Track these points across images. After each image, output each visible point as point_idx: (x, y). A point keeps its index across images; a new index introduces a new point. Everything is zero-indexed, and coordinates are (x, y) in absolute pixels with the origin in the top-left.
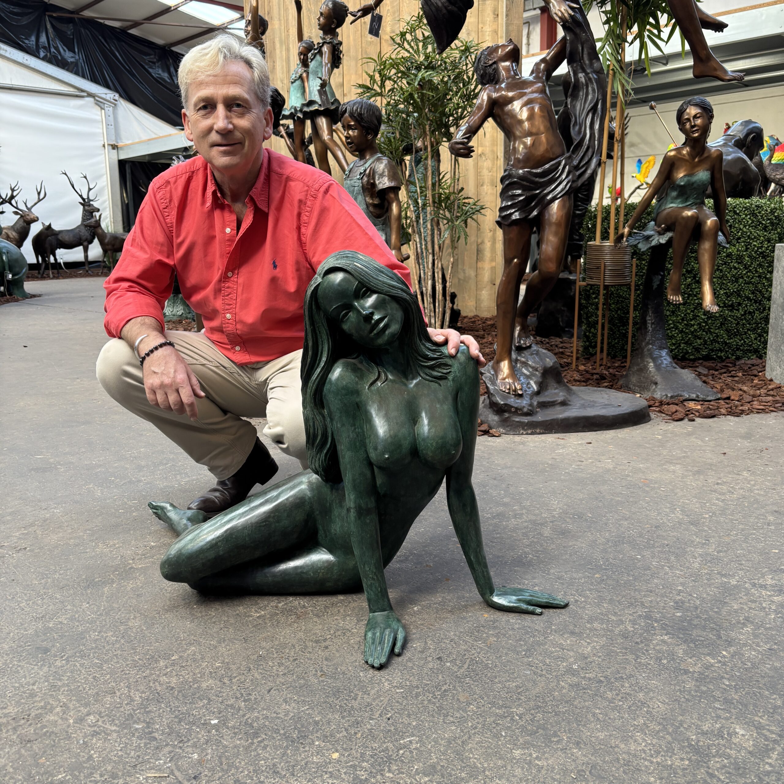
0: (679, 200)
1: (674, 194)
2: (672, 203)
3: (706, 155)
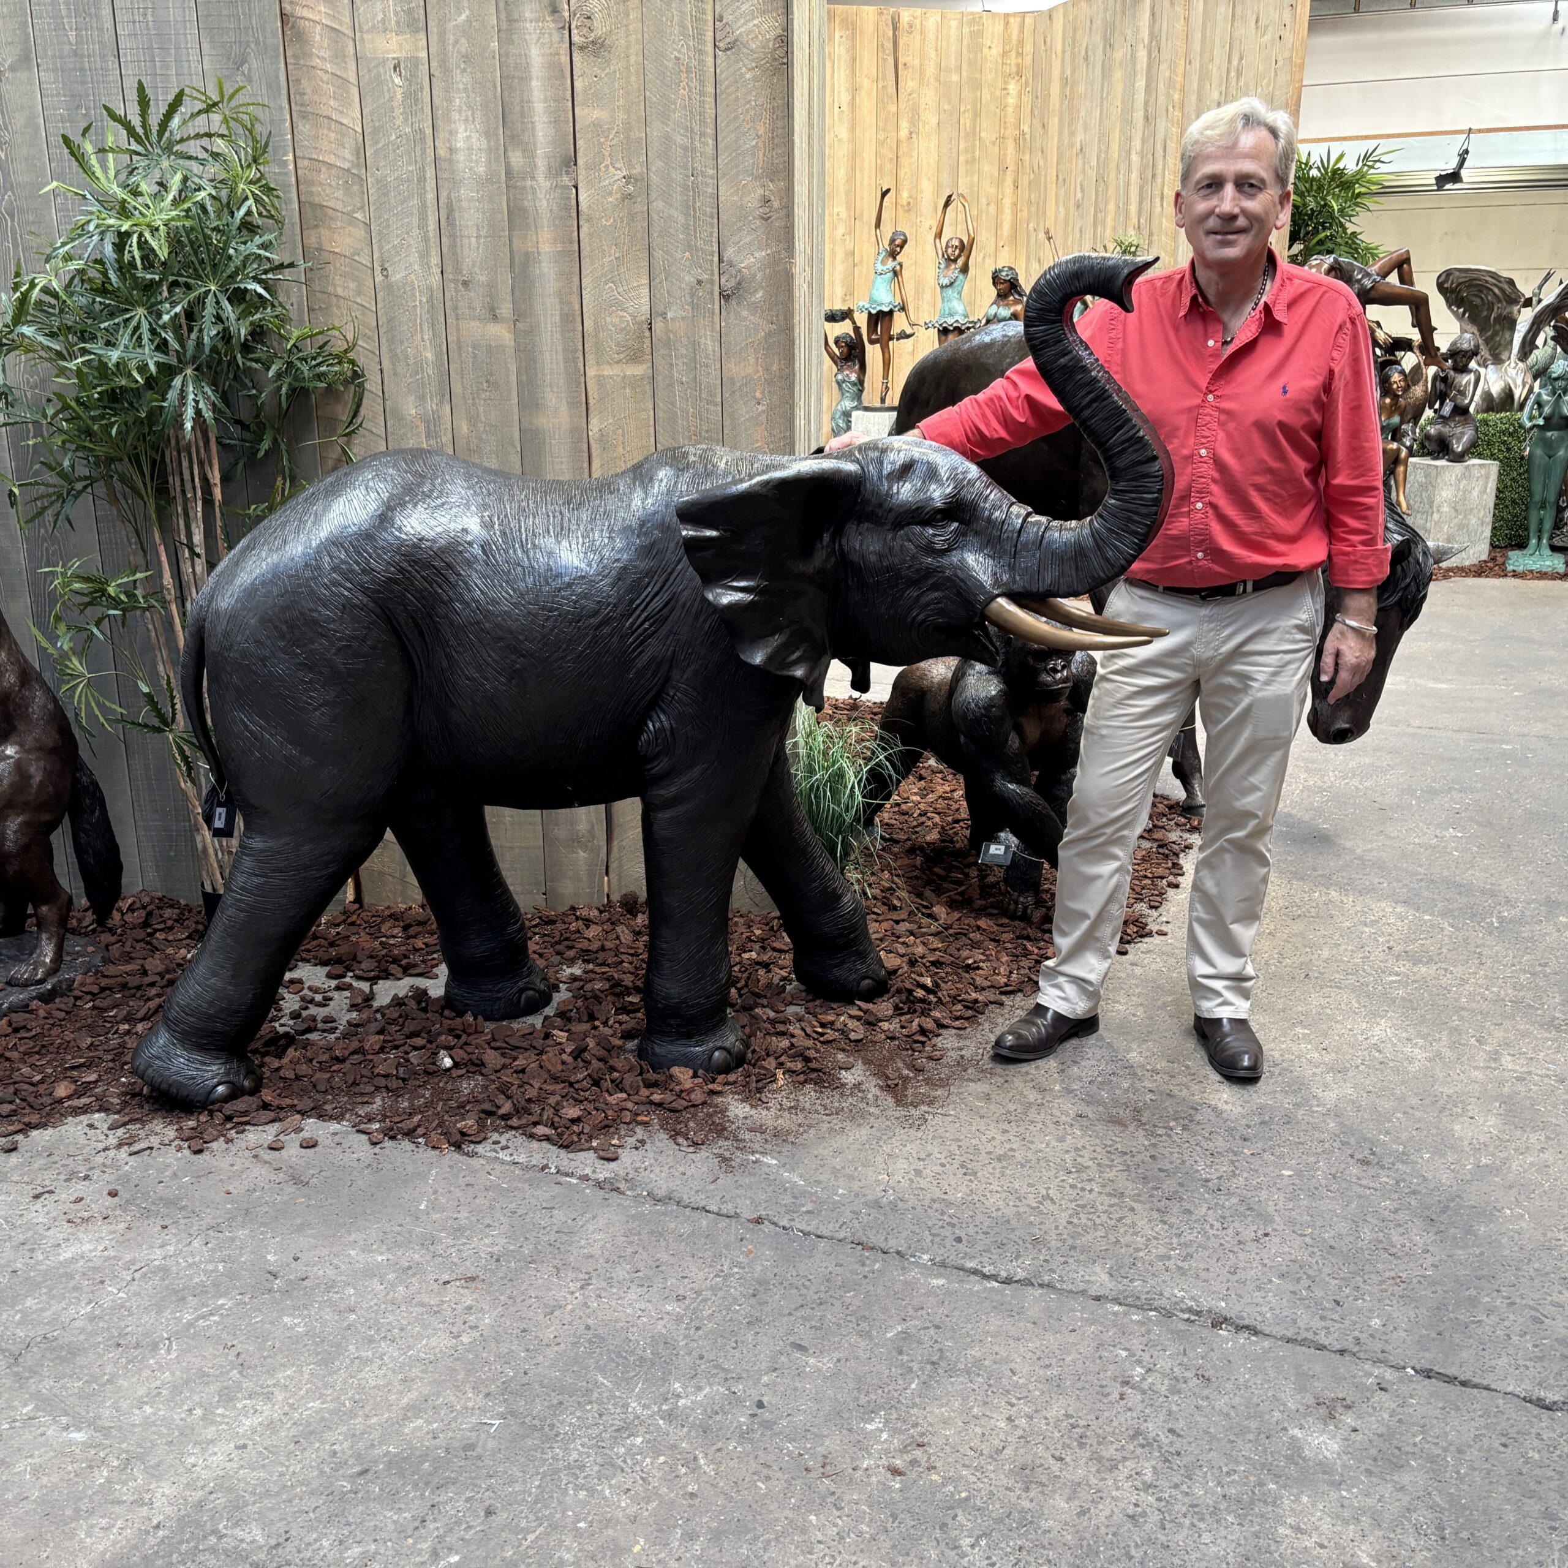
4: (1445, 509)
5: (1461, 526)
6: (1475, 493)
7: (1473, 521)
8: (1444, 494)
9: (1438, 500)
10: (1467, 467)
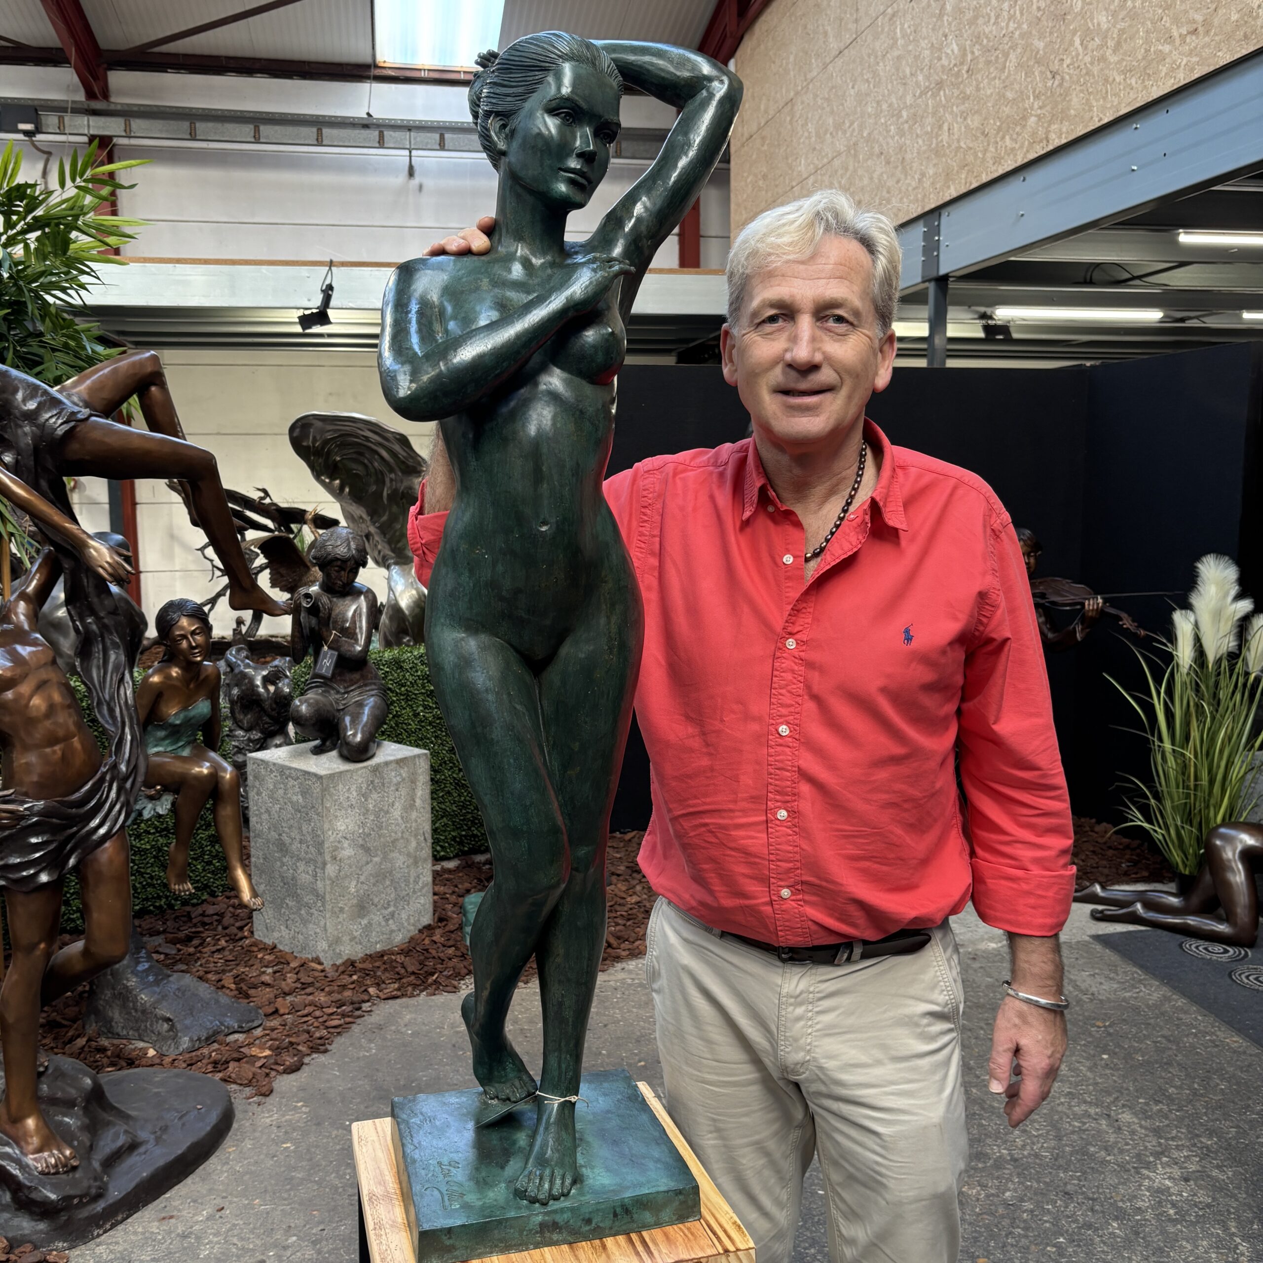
0: (167, 742)
1: (161, 734)
2: (156, 746)
3: (202, 677)
4: (347, 852)
5: (380, 876)
6: (397, 812)
7: (400, 860)
8: (341, 825)
9: (331, 838)
10: (376, 769)
